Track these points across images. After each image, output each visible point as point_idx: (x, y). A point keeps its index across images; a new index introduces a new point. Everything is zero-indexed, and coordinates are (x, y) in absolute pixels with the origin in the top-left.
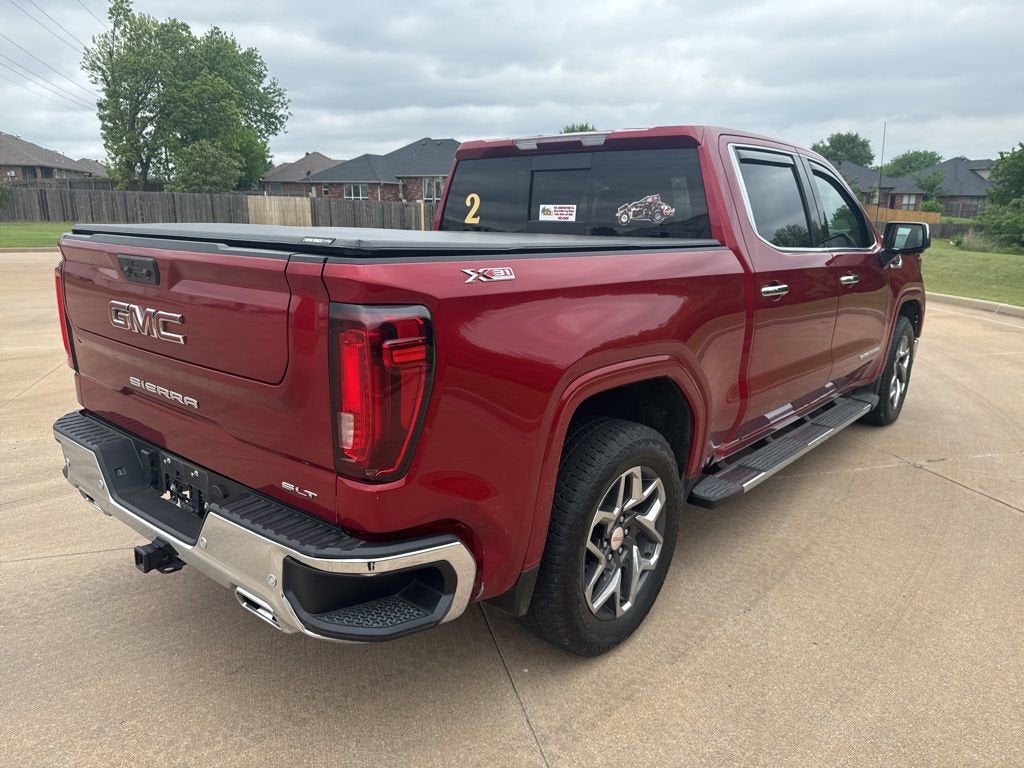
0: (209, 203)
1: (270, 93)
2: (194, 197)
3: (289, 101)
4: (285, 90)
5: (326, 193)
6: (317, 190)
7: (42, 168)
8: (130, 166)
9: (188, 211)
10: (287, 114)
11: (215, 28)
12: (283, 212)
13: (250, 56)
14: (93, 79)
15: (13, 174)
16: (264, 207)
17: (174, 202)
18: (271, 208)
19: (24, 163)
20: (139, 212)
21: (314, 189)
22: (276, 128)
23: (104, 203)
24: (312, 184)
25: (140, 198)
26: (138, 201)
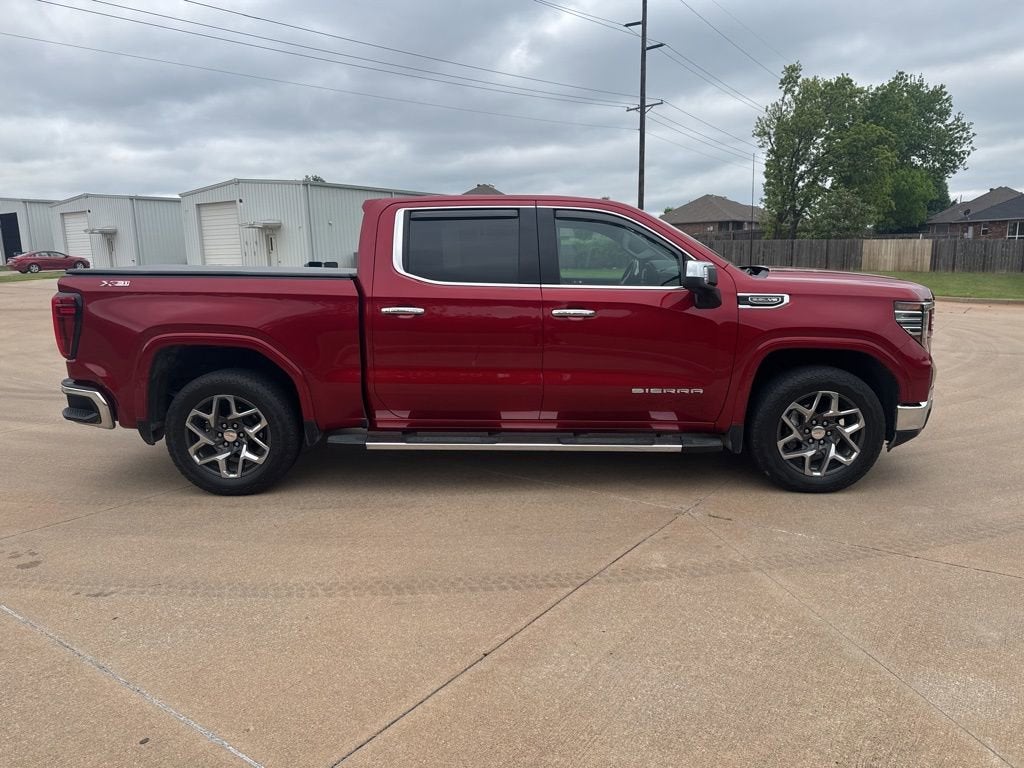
0: (825, 248)
1: (951, 130)
2: (811, 243)
3: (974, 135)
4: (972, 124)
5: (985, 232)
6: (975, 230)
7: (734, 222)
8: (781, 217)
9: (804, 256)
10: (969, 149)
11: (900, 73)
12: (899, 255)
13: (938, 94)
14: (760, 144)
15: (712, 228)
16: (880, 251)
17: (792, 248)
18: (886, 252)
19: (720, 219)
20: (762, 258)
21: (971, 229)
22: (955, 167)
23: (734, 251)
24: (970, 224)
25: (764, 246)
26: (762, 249)
